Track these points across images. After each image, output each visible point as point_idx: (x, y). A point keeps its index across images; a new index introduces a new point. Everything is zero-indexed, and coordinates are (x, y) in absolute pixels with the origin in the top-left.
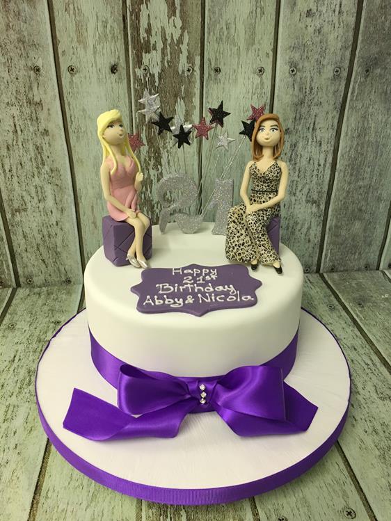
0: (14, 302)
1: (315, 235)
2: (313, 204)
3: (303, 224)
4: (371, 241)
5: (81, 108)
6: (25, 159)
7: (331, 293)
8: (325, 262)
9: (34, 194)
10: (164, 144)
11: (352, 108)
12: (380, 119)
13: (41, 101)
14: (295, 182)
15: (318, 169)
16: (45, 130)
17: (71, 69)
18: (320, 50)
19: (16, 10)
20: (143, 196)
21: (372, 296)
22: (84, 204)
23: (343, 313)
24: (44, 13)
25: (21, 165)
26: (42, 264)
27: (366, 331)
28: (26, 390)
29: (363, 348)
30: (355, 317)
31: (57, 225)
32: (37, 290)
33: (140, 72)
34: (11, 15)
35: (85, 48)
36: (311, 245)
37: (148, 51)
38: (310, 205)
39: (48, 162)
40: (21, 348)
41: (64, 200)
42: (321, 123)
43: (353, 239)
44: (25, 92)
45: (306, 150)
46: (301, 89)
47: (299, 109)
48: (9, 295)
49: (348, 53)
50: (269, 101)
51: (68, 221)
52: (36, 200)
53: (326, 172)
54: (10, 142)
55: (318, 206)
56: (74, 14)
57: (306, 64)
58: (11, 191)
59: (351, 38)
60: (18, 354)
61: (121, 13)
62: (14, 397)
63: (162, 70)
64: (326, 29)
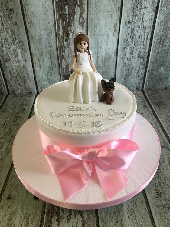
1: (142, 73)
2: (141, 59)
3: (136, 68)
5: (31, 11)
7: (146, 100)
8: (146, 86)
10: (71, 29)
11: (161, 10)
13: (12, 8)
14: (133, 48)
15: (144, 41)
16: (15, 23)
20: (61, 54)
21: (164, 102)
22: (35, 57)
23: (150, 109)
25: (6, 39)
26: (19, 85)
27: (158, 117)
28: (8, 137)
29: (155, 124)
30: (155, 111)
31: (24, 67)
36: (139, 78)
38: (139, 59)
39: (18, 38)
40: (8, 119)
41: (26, 56)
42: (146, 18)
43: (160, 76)
44: (5, 4)
45: (138, 32)
47: (135, 11)
50: (120, 7)
51: (28, 66)
52: (14, 55)
53: (147, 42)
55: (144, 60)
58: (3, 51)
60: (6, 122)
62: (3, 139)
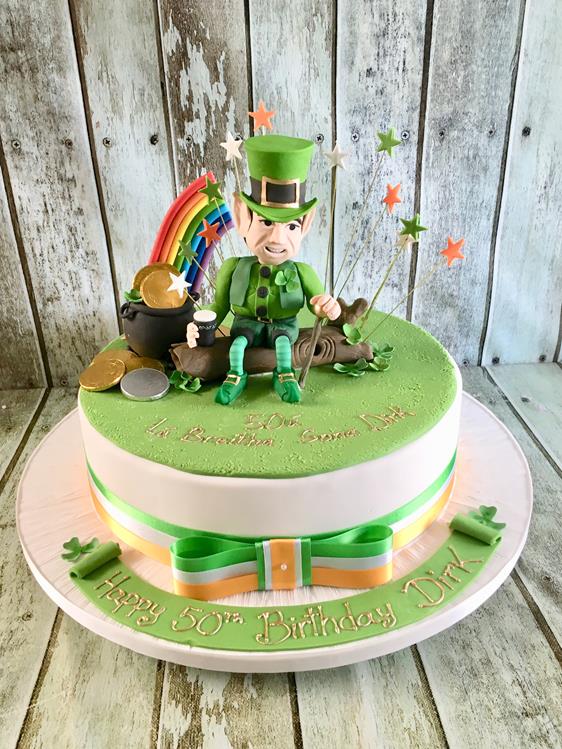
0: (48, 403)
4: (468, 332)
6: (58, 242)
9: (68, 281)
12: (464, 188)
17: (107, 142)
18: (383, 112)
19: (45, 80)
24: (75, 83)
32: (73, 390)
33: (182, 142)
34: (40, 85)
35: (121, 119)
37: (190, 120)
46: (366, 157)
48: (42, 396)
49: (416, 116)
54: (41, 223)
56: (108, 82)
57: (369, 129)
59: (419, 98)
61: (159, 79)
63: (207, 140)
64: (390, 88)
